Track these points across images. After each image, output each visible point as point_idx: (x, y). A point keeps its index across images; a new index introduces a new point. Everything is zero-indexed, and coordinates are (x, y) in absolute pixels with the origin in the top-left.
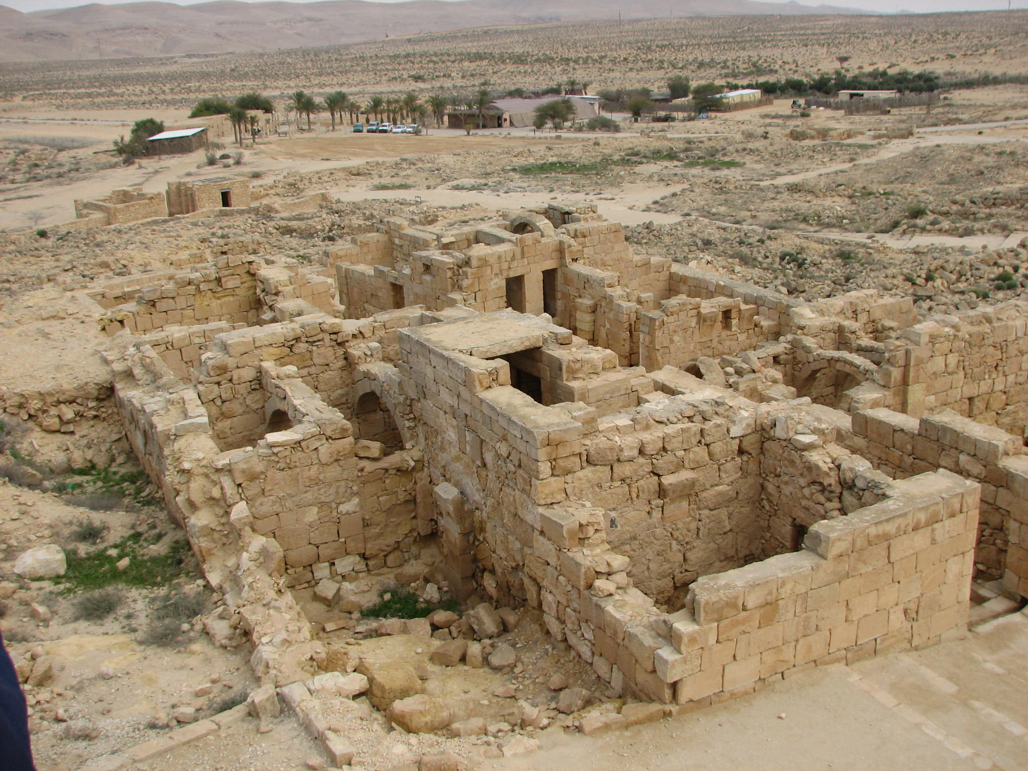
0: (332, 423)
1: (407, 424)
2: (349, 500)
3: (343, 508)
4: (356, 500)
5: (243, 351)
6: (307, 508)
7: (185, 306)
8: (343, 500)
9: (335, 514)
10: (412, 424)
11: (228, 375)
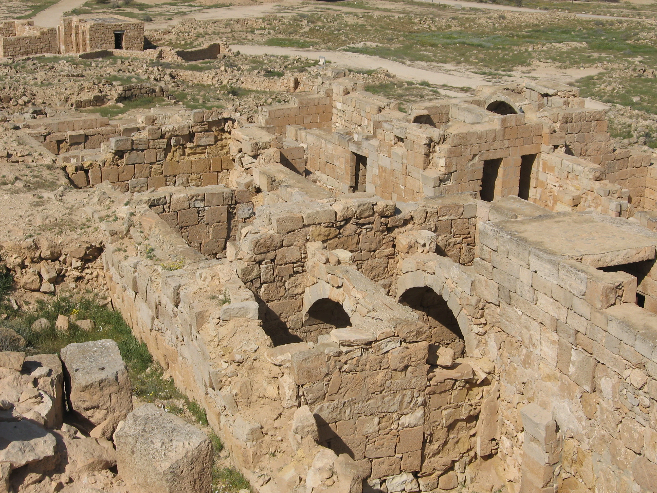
0: (408, 323)
1: (476, 329)
2: (413, 412)
3: (405, 420)
4: (419, 412)
5: (290, 228)
6: (368, 418)
7: (153, 160)
8: (407, 411)
9: (394, 426)
10: (482, 331)
11: (271, 255)
